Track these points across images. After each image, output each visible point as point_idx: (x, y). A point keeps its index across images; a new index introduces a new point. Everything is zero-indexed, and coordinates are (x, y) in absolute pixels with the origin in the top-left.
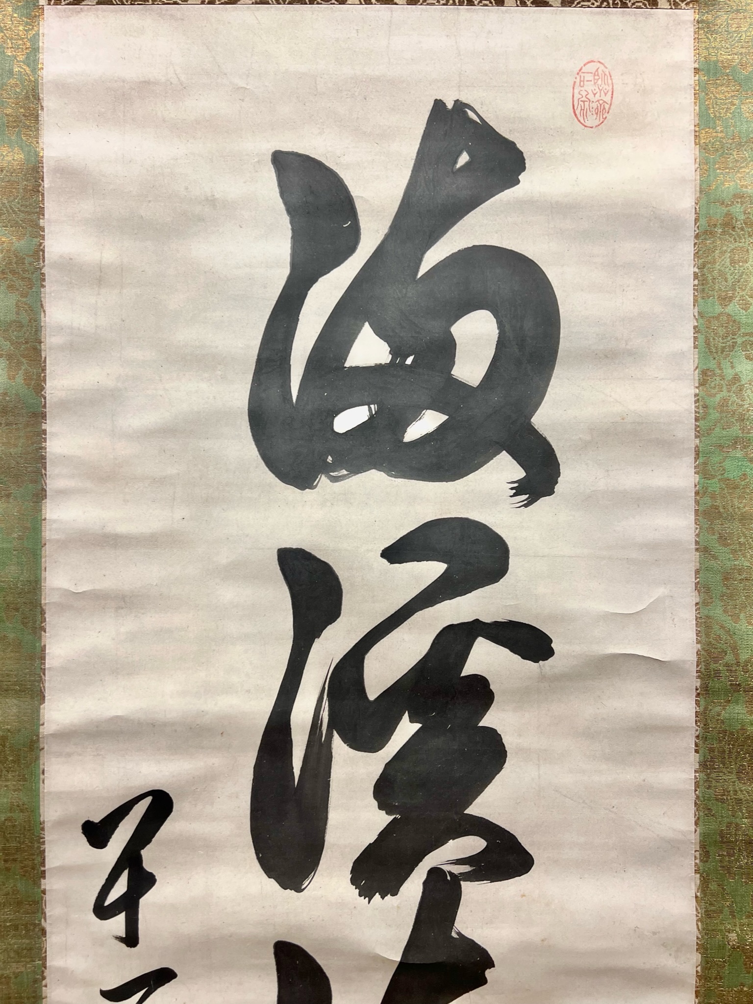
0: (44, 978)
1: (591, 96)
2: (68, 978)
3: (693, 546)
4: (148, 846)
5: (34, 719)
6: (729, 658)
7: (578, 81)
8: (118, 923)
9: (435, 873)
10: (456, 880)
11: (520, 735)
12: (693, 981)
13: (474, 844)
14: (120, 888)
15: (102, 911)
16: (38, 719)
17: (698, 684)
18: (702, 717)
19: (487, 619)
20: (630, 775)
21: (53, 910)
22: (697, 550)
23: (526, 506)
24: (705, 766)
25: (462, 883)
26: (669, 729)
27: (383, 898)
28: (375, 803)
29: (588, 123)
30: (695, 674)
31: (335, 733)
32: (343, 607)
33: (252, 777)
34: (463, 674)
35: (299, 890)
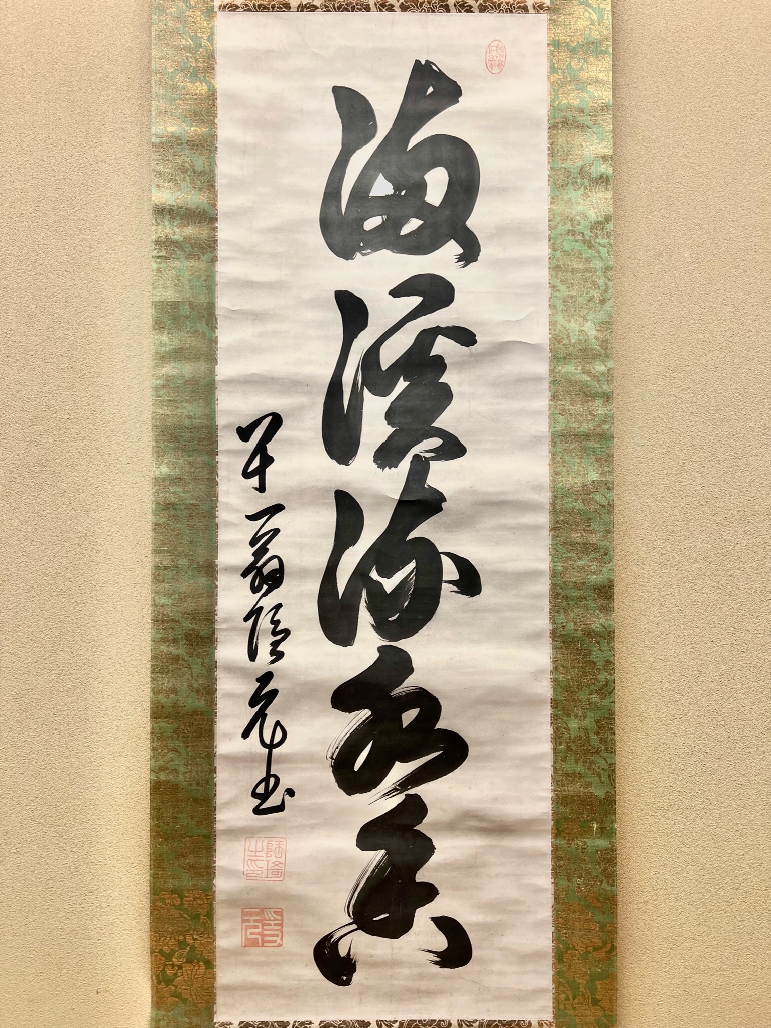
0: (217, 507)
1: (495, 58)
2: (230, 508)
3: (548, 286)
4: (270, 443)
5: (212, 372)
6: (565, 341)
7: (488, 50)
8: (255, 481)
9: (416, 457)
10: (427, 460)
11: (460, 386)
12: (548, 507)
13: (436, 442)
14: (256, 463)
15: (247, 475)
16: (215, 373)
17: (550, 355)
18: (552, 372)
19: (443, 326)
20: (516, 405)
21: (222, 472)
22: (549, 287)
23: (463, 267)
24: (554, 397)
25: (430, 461)
26: (537, 379)
27: (390, 469)
28: (386, 422)
29: (493, 72)
30: (548, 350)
31: (365, 387)
32: (369, 322)
33: (322, 409)
34: (431, 355)
35: (347, 465)
